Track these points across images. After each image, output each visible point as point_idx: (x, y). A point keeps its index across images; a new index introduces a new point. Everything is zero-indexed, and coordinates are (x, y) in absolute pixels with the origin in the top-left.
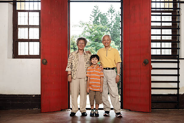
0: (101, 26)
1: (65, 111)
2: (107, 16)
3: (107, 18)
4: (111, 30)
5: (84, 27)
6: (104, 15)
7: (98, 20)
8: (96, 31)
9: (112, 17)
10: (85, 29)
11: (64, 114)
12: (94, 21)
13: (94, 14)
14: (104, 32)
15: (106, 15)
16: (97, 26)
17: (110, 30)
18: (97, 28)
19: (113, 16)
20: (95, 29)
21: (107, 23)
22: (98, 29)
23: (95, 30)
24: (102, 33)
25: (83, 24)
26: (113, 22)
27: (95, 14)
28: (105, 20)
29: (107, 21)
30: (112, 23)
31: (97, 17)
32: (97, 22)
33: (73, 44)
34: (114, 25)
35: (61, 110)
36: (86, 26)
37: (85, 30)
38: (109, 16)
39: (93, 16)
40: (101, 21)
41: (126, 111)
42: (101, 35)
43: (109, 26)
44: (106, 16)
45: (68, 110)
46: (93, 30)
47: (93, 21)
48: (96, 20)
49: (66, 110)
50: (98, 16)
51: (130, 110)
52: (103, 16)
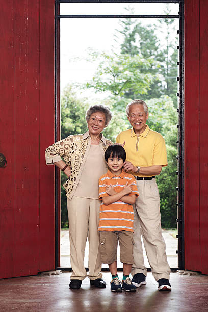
0: (139, 59)
1: (49, 275)
2: (155, 31)
3: (155, 36)
4: (166, 67)
5: (97, 63)
6: (149, 29)
7: (134, 41)
8: (127, 72)
9: (168, 33)
10: (101, 66)
11: (46, 283)
12: (123, 43)
13: (124, 25)
14: (147, 75)
15: (153, 28)
16: (130, 59)
17: (162, 67)
18: (131, 65)
19: (170, 30)
20: (126, 66)
21: (156, 49)
22: (133, 67)
23: (125, 70)
24: (142, 76)
25: (95, 55)
26: (171, 46)
27: (126, 28)
28: (151, 41)
29: (157, 45)
30: (168, 50)
31: (132, 36)
32: (130, 46)
33: (71, 105)
34: (173, 55)
35: (39, 273)
36: (102, 59)
37: (100, 69)
38: (161, 32)
39: (121, 32)
40: (141, 44)
41: (191, 275)
42: (139, 80)
43: (161, 55)
44: (153, 32)
45: (55, 272)
46: (121, 69)
47: (121, 45)
48: (129, 41)
49: (51, 273)
50: (134, 32)
51: (200, 273)
52: (148, 32)
